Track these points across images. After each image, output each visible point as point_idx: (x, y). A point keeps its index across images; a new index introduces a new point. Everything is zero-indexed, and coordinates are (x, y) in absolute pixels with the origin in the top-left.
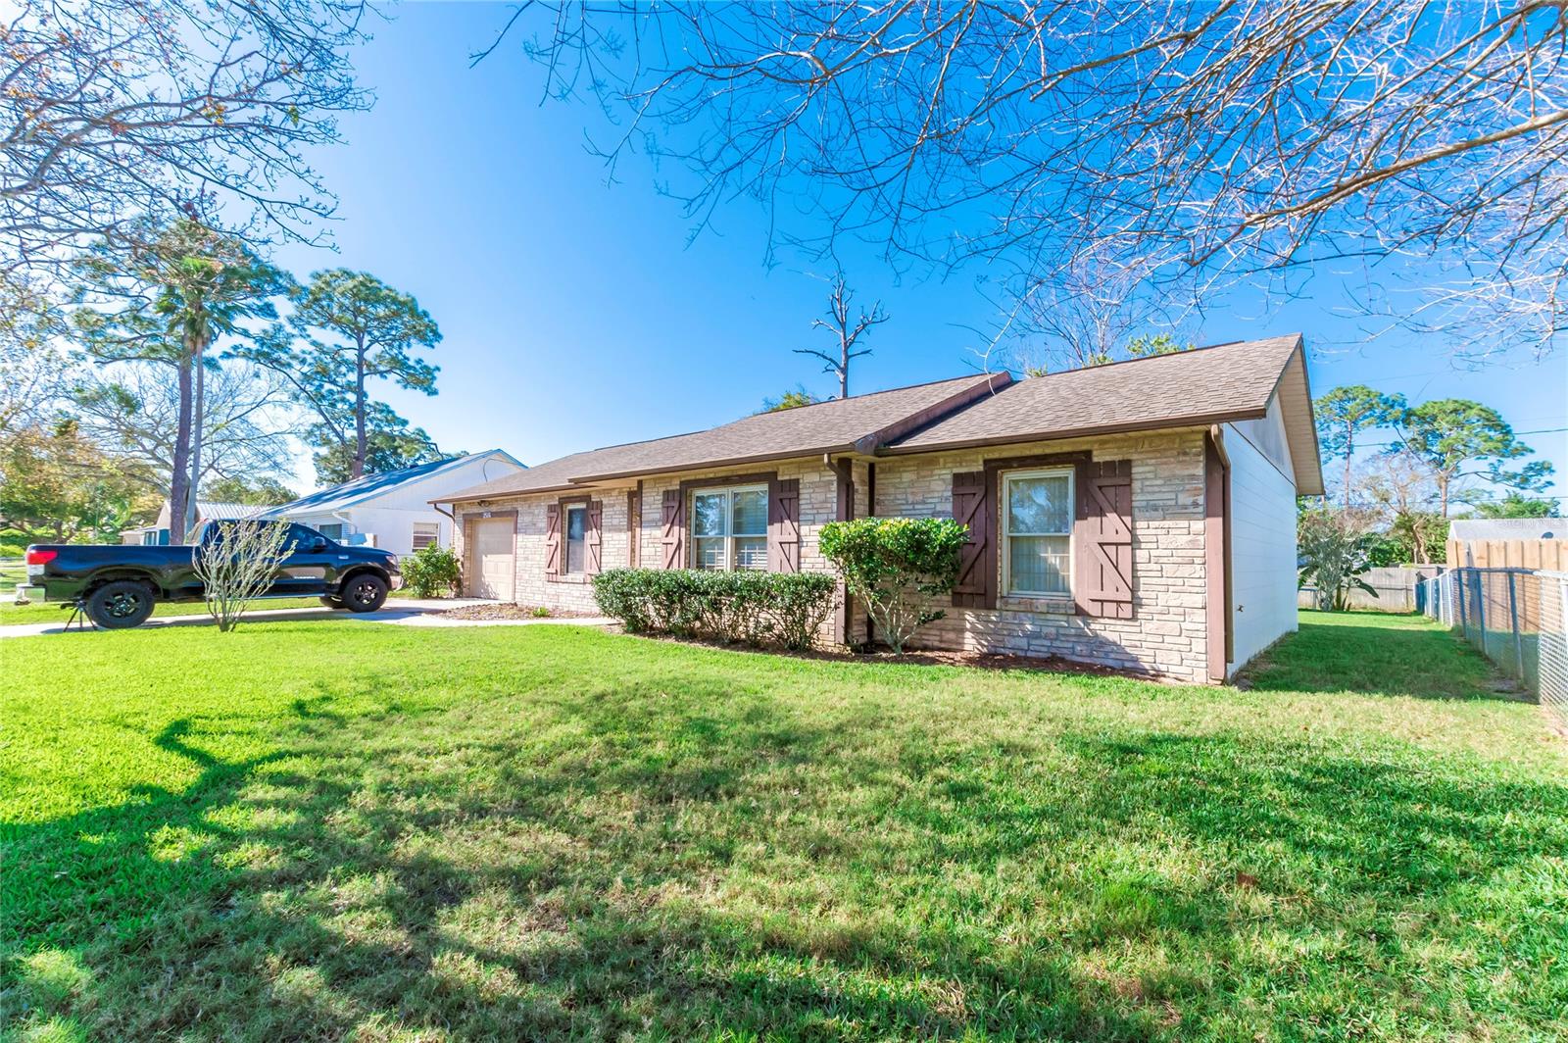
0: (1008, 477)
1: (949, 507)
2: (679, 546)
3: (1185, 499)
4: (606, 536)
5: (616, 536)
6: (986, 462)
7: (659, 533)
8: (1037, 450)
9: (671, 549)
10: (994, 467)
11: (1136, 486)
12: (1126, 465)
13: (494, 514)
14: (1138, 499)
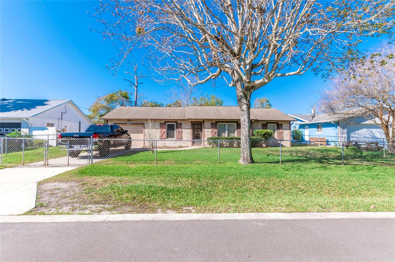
0: (268, 124)
1: (261, 128)
2: (216, 133)
3: (288, 128)
4: (183, 130)
5: (187, 130)
6: (266, 122)
7: (210, 130)
8: (272, 122)
9: (214, 134)
10: (267, 123)
11: (283, 127)
12: (282, 124)
13: (132, 124)
14: (283, 128)
